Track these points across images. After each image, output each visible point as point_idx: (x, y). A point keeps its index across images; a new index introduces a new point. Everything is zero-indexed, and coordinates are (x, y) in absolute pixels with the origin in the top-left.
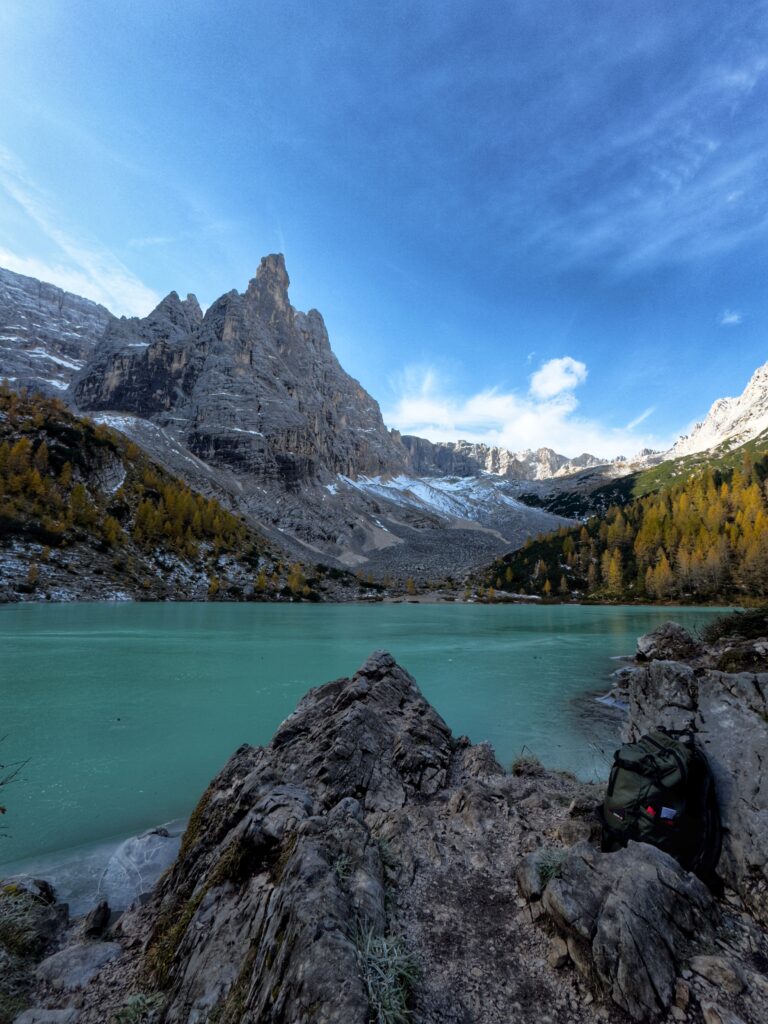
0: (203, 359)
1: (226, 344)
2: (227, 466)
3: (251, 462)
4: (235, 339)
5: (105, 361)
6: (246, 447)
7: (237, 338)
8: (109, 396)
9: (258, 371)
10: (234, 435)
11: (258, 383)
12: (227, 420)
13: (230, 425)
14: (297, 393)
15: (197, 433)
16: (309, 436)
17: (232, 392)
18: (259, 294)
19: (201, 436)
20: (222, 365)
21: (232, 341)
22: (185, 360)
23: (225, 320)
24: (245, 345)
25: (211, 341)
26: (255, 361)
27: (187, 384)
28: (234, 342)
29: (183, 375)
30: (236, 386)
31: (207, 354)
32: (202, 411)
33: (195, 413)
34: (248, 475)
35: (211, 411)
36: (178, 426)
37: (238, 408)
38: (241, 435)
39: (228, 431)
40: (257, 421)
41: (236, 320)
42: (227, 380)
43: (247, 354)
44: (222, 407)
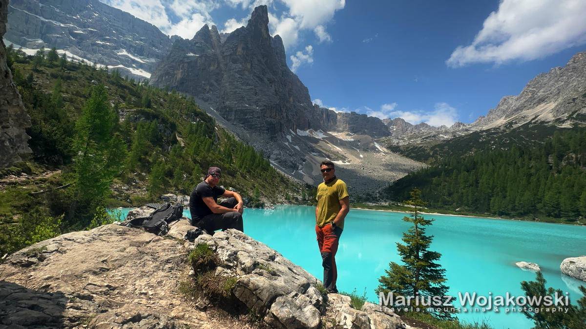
0: (226, 65)
1: (239, 57)
2: (241, 125)
3: (253, 123)
5: (174, 64)
7: (245, 53)
8: (176, 83)
9: (255, 73)
10: (245, 108)
11: (255, 79)
12: (240, 100)
13: (242, 102)
14: (275, 85)
15: (225, 106)
16: (280, 109)
17: (242, 84)
18: (253, 28)
19: (228, 108)
20: (236, 69)
21: (242, 55)
22: (217, 65)
23: (238, 44)
24: (249, 58)
25: (231, 55)
26: (253, 67)
27: (218, 79)
28: (243, 57)
29: (215, 73)
30: (244, 81)
31: (228, 62)
32: (227, 94)
33: (223, 95)
34: (252, 130)
35: (232, 94)
36: (214, 102)
37: (245, 93)
38: (248, 108)
39: (242, 106)
40: (255, 101)
41: (244, 44)
42: (239, 77)
43: (249, 63)
44: (238, 92)
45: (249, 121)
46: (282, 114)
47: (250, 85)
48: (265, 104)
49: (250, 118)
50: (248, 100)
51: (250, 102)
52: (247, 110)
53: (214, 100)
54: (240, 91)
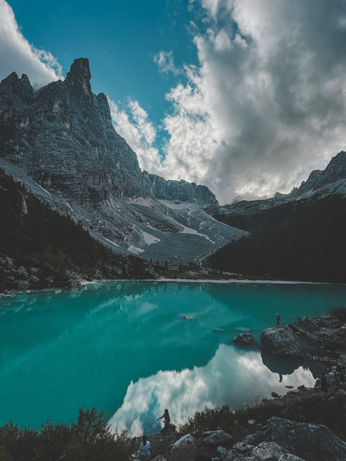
0: (40, 122)
1: (55, 114)
2: (59, 192)
3: (73, 191)
6: (71, 181)
7: (62, 111)
9: (75, 134)
10: (63, 174)
11: (75, 141)
12: (58, 163)
13: (60, 167)
14: (98, 149)
15: (38, 170)
16: (105, 175)
17: (60, 146)
18: (73, 83)
19: (43, 172)
20: (53, 128)
21: (59, 113)
22: (28, 121)
23: (55, 99)
24: (67, 116)
25: (45, 111)
26: (73, 127)
27: (30, 138)
28: (61, 115)
29: (27, 131)
30: (62, 142)
31: (42, 120)
32: (42, 156)
33: (37, 157)
34: (72, 198)
35: (48, 157)
36: (26, 164)
37: (64, 156)
38: (67, 174)
39: (60, 170)
40: (76, 165)
41: (62, 100)
42: (56, 138)
43: (69, 122)
44: (55, 155)
45: (68, 188)
46: (106, 181)
47: (69, 147)
48: (87, 169)
49: (70, 184)
50: (68, 164)
51: (70, 167)
52: (66, 175)
53: (25, 163)
54: (58, 154)
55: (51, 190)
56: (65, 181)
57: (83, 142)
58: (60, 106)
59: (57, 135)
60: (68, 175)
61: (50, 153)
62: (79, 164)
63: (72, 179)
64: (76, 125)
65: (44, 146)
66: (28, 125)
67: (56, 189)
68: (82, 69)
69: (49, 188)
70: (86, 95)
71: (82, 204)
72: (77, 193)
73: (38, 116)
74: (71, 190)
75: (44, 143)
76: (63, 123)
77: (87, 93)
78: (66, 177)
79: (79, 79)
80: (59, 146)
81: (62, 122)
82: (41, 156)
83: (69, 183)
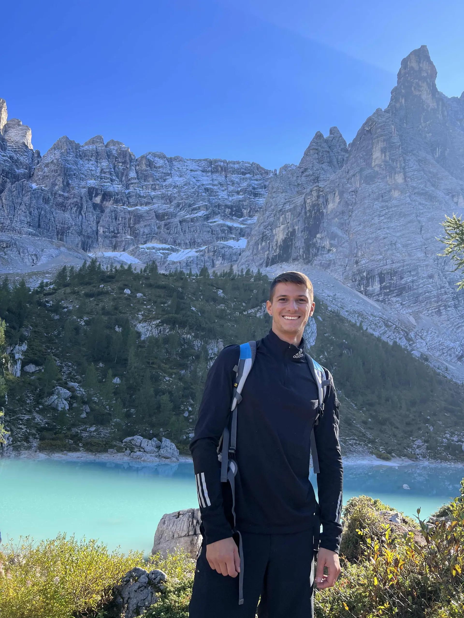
0: (355, 192)
1: (377, 169)
2: (394, 299)
3: (420, 292)
4: (385, 161)
5: (272, 219)
6: (413, 276)
7: (388, 158)
11: (415, 201)
17: (390, 218)
18: (403, 101)
19: (364, 272)
20: (375, 193)
21: (383, 163)
22: (338, 197)
23: (373, 144)
24: (397, 164)
25: (361, 170)
26: (408, 178)
27: (343, 222)
28: (385, 165)
29: (338, 213)
30: (392, 211)
31: (358, 186)
32: (361, 246)
33: (354, 249)
34: (419, 306)
35: (371, 244)
36: (340, 265)
37: (398, 234)
38: (405, 263)
39: (391, 261)
40: (420, 244)
41: (384, 140)
42: (382, 207)
43: (400, 172)
44: (381, 237)
47: (405, 216)
50: (405, 246)
51: (410, 249)
52: (403, 266)
53: (339, 263)
54: (387, 234)
55: (381, 298)
56: (402, 278)
57: (431, 198)
58: (383, 151)
59: (383, 201)
60: (407, 265)
61: (374, 235)
62: (427, 239)
63: (414, 270)
64: (414, 171)
65: (364, 227)
66: (339, 203)
67: (389, 295)
68: (417, 68)
69: (378, 295)
70: (429, 110)
71: (439, 313)
72: (427, 294)
73: (351, 184)
74: (416, 291)
75: (364, 222)
76: (391, 177)
77: (432, 104)
78: (403, 270)
79: (413, 89)
80: (388, 218)
81: (389, 177)
82: (359, 246)
83: (410, 279)
